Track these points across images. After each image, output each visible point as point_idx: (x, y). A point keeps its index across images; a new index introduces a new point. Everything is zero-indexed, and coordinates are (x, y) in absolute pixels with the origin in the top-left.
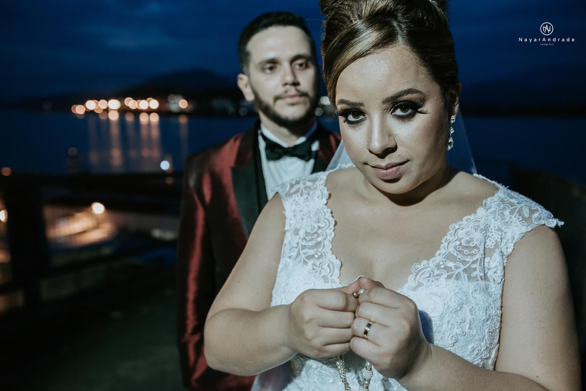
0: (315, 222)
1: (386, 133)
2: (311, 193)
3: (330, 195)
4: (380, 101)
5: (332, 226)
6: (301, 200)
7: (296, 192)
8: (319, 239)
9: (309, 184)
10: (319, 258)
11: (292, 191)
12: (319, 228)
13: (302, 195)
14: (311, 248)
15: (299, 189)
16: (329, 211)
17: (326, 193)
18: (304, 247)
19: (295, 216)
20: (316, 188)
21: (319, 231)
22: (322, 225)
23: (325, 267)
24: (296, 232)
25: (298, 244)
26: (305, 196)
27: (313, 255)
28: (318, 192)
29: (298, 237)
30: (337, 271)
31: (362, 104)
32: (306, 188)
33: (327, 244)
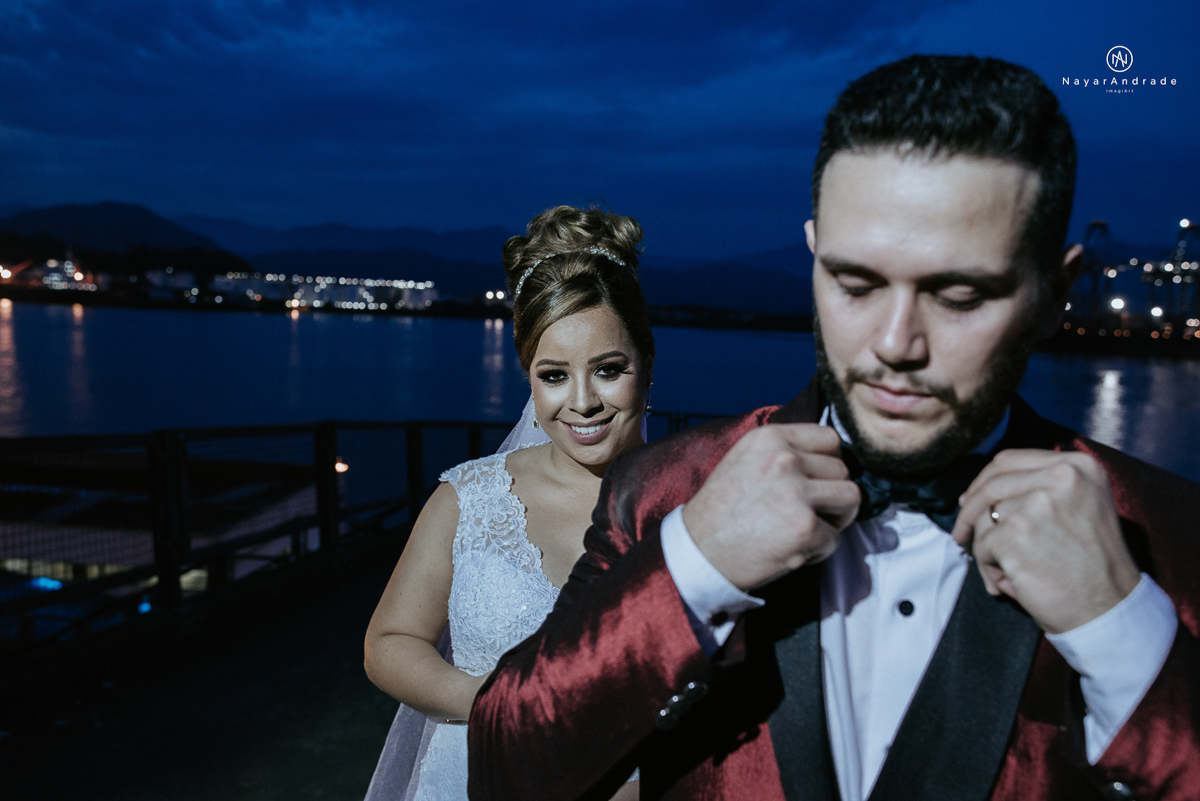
0: (502, 511)
1: (591, 392)
2: (490, 479)
3: (513, 480)
4: (586, 361)
5: (522, 513)
6: (479, 488)
7: (471, 480)
8: (511, 528)
9: (486, 469)
10: (515, 548)
11: (466, 479)
12: (508, 515)
13: (478, 483)
14: (504, 538)
15: (474, 475)
16: (516, 497)
17: (510, 479)
18: (494, 536)
19: (473, 506)
20: (494, 473)
21: (510, 520)
22: (511, 513)
23: (525, 556)
24: (478, 522)
25: (483, 533)
26: (482, 484)
27: (509, 546)
28: (498, 477)
29: (482, 527)
30: (539, 562)
31: (566, 364)
32: (482, 474)
33: (521, 531)
